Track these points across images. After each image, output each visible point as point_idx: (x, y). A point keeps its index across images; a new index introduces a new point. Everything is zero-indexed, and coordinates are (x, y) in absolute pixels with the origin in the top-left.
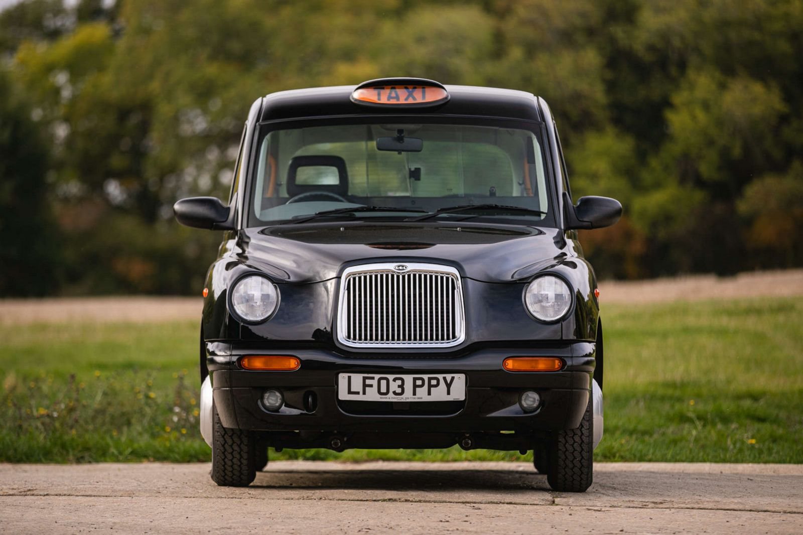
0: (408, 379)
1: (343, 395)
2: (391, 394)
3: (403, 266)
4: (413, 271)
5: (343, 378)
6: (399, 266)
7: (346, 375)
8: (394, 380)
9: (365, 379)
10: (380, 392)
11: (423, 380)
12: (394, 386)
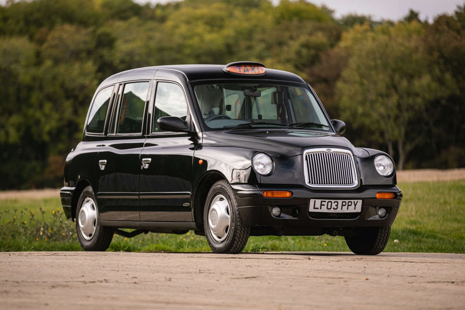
0: (340, 202)
1: (311, 209)
2: (332, 209)
3: (330, 150)
4: (333, 152)
5: (312, 202)
6: (328, 149)
7: (314, 200)
8: (334, 203)
9: (322, 202)
10: (327, 208)
11: (346, 202)
12: (334, 205)
